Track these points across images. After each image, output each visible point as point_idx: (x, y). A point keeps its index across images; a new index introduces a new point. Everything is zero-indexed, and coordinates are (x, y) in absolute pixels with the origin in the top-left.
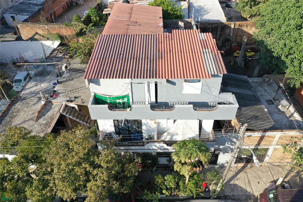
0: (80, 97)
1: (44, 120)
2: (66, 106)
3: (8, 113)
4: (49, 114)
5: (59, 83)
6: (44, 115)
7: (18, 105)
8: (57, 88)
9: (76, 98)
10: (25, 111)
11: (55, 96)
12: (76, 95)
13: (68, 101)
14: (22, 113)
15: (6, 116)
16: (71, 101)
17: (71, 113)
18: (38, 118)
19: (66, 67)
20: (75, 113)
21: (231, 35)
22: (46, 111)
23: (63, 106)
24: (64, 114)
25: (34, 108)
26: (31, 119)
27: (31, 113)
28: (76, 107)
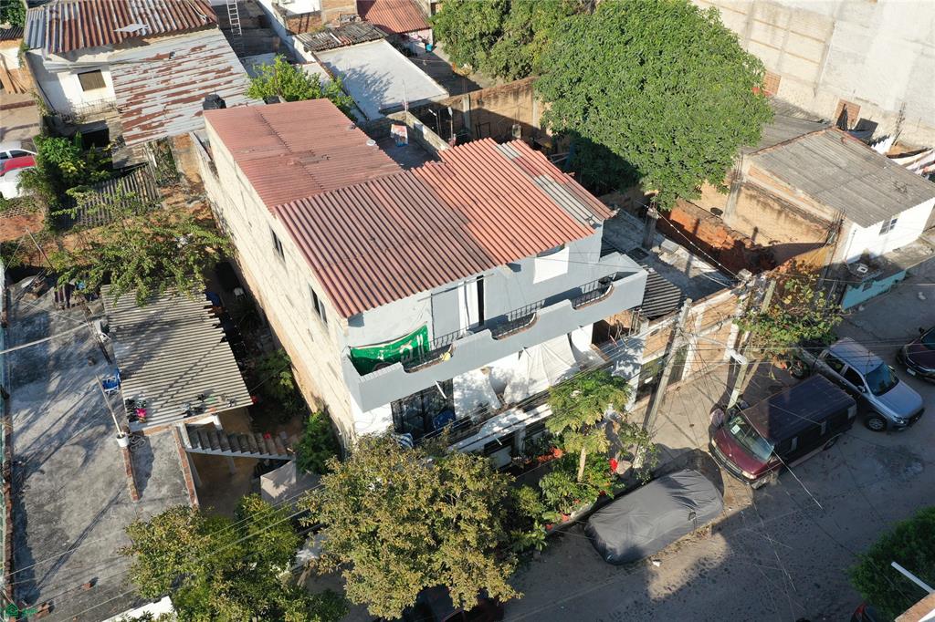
0: (211, 391)
1: (160, 485)
3: (25, 514)
4: (159, 466)
6: (148, 475)
7: (36, 482)
10: (78, 489)
11: (142, 415)
12: (201, 390)
13: (189, 414)
14: (71, 496)
15: (24, 523)
16: (199, 411)
17: (211, 441)
18: (140, 486)
19: (105, 329)
20: (220, 440)
21: (468, 125)
22: (143, 463)
23: (183, 430)
25: (99, 470)
26: (115, 502)
27: (100, 484)
28: (216, 422)
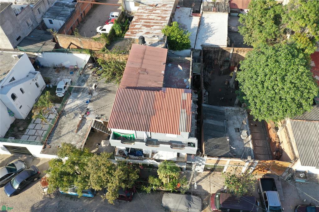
0: (104, 114)
1: (82, 132)
2: (96, 121)
3: (58, 124)
4: (84, 127)
5: (90, 101)
6: (81, 128)
7: (63, 118)
8: (90, 106)
9: (102, 115)
10: (69, 124)
11: (88, 114)
12: (102, 113)
13: (97, 118)
14: (66, 125)
15: (57, 126)
16: (99, 118)
17: (98, 126)
18: (78, 130)
19: (95, 86)
20: (101, 126)
21: (230, 57)
22: (82, 125)
23: (94, 121)
24: (94, 127)
25: (74, 122)
26: (72, 131)
27: (72, 125)
28: (102, 122)
